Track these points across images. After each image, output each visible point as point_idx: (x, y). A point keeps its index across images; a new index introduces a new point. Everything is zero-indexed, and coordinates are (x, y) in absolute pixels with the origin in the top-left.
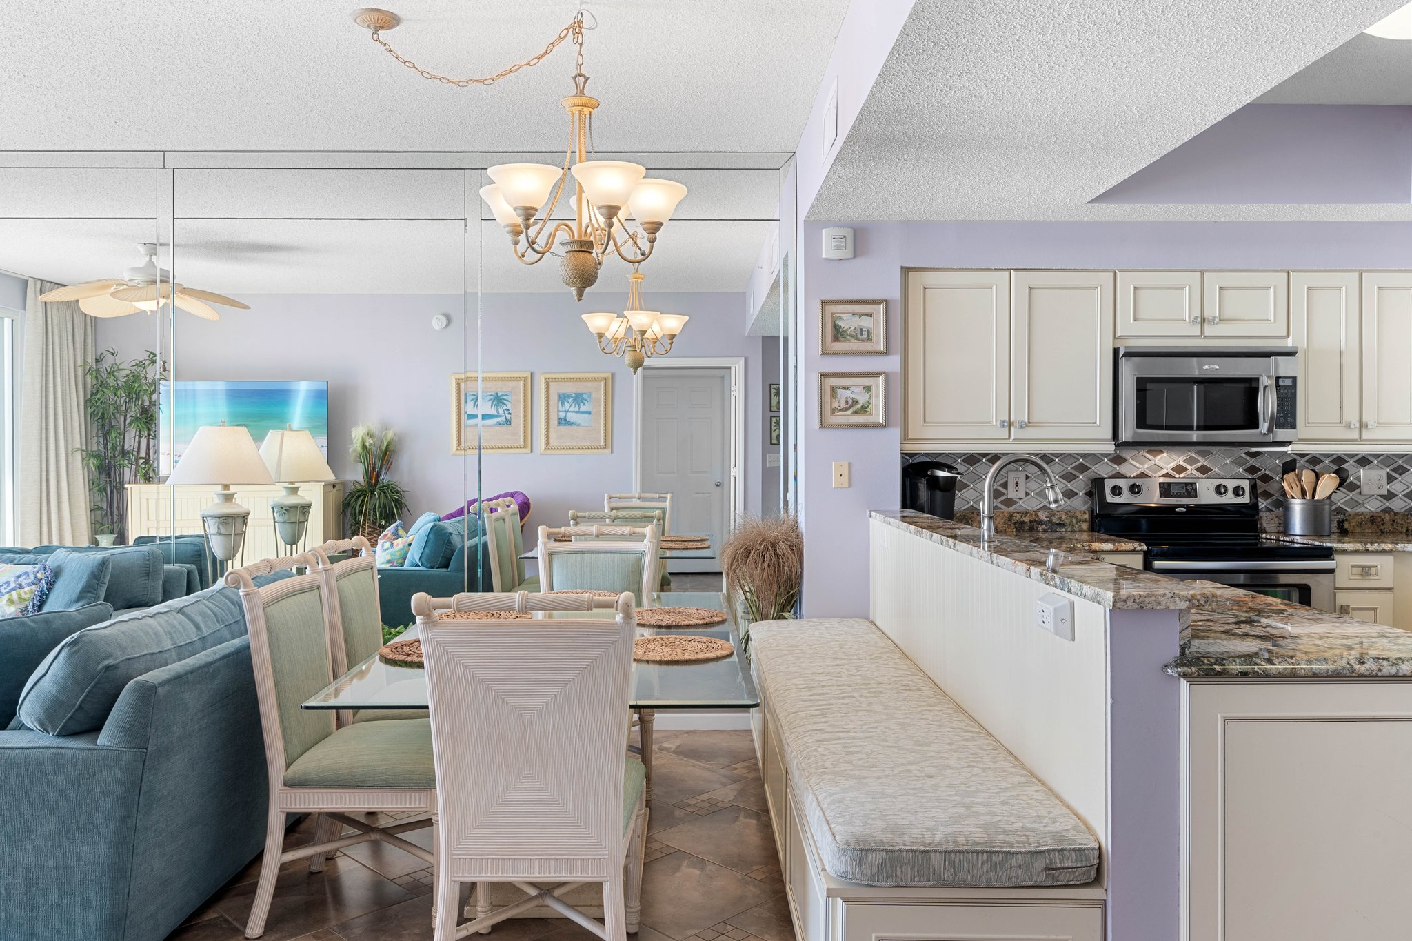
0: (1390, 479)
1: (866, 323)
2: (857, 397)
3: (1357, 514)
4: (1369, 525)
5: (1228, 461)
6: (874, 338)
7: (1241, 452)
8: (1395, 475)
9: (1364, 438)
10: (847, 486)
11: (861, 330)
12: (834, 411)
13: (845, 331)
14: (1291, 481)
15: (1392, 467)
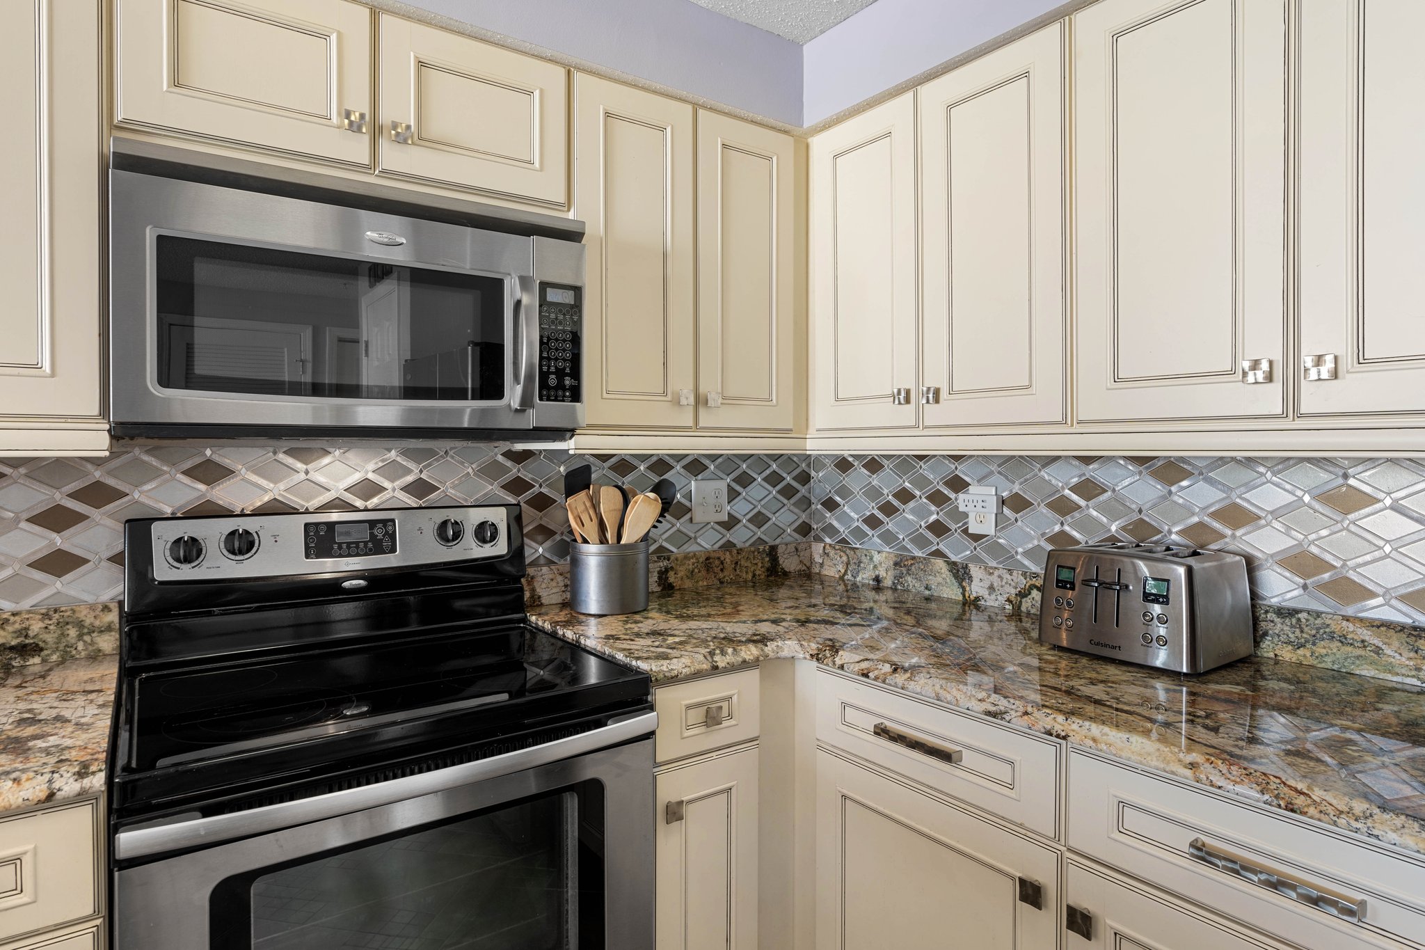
0: (733, 495)
3: (686, 557)
4: (704, 573)
5: (470, 470)
7: (496, 451)
8: (738, 488)
9: (701, 424)
14: (581, 508)
15: (733, 475)
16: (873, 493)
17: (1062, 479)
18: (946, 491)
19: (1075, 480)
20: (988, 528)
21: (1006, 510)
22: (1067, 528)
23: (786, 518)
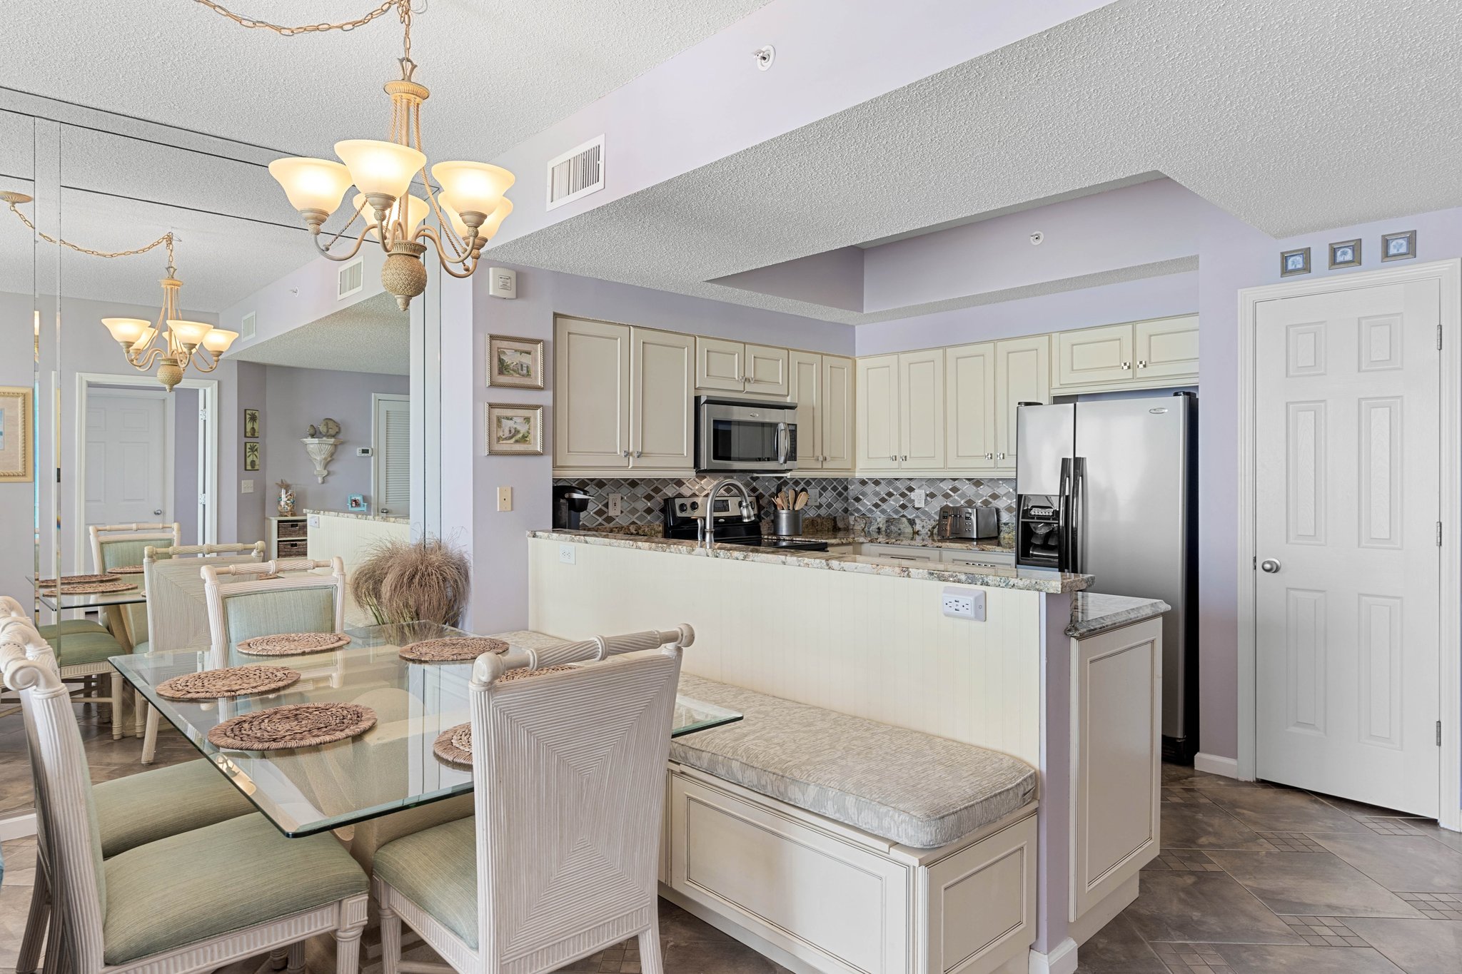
0: (821, 495)
1: (526, 359)
2: (519, 428)
3: (805, 520)
4: (811, 526)
6: (532, 373)
7: (744, 477)
8: (822, 492)
9: (824, 467)
10: (510, 509)
11: (522, 365)
12: (499, 439)
13: (508, 366)
14: (781, 497)
15: (821, 487)
16: (877, 494)
17: (946, 487)
18: (906, 492)
19: (950, 487)
20: (922, 505)
21: (928, 498)
22: (948, 503)
23: (838, 506)
